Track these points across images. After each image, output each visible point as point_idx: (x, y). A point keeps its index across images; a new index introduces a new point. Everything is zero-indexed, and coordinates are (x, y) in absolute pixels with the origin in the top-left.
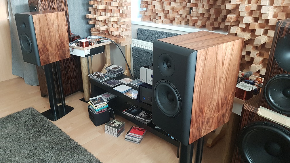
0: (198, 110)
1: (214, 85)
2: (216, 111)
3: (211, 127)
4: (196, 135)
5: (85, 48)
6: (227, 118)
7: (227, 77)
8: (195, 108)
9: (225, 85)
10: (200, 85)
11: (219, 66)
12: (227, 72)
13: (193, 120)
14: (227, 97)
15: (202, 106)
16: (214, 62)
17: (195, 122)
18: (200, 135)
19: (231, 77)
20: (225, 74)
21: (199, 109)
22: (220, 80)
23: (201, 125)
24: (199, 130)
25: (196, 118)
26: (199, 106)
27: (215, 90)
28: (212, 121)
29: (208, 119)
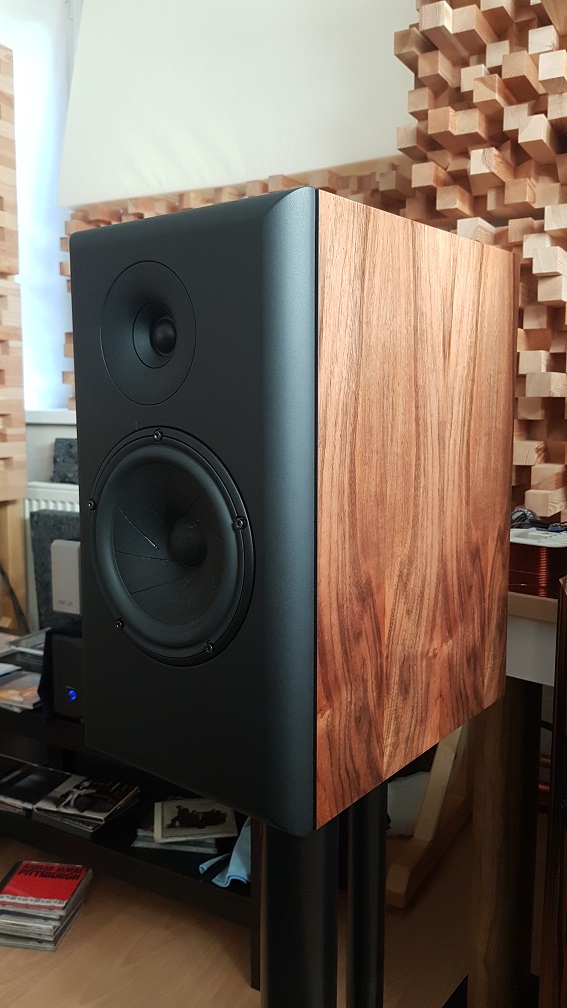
0: (349, 589)
1: (418, 458)
2: (439, 621)
3: (422, 721)
7: (469, 431)
8: (333, 575)
9: (464, 479)
11: (430, 349)
12: (468, 407)
13: (329, 658)
14: (478, 550)
15: (368, 567)
16: (407, 313)
17: (340, 673)
18: (373, 766)
20: (458, 410)
21: (357, 584)
22: (441, 439)
23: (372, 696)
24: (365, 729)
25: (343, 644)
26: (355, 562)
27: (426, 488)
28: (428, 685)
29: (407, 662)
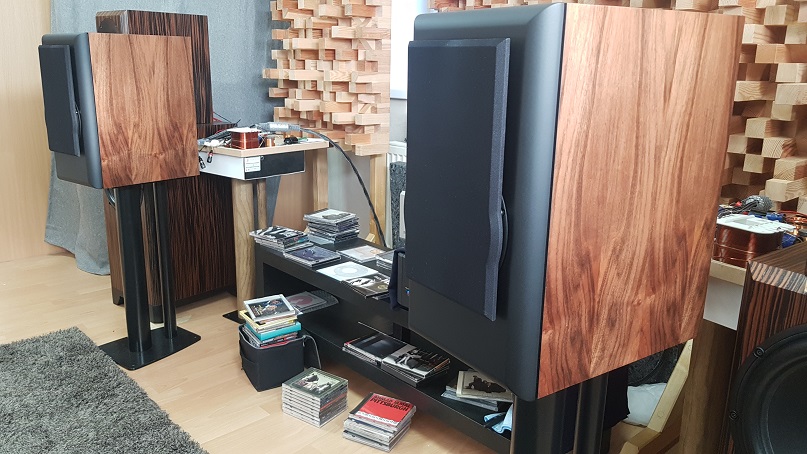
0: (571, 256)
1: (636, 172)
2: (644, 281)
3: (625, 345)
4: (565, 365)
5: (245, 152)
6: (688, 324)
7: (683, 151)
8: (560, 248)
9: (676, 185)
10: (580, 155)
11: (652, 96)
12: (684, 133)
13: (553, 299)
14: (685, 235)
15: (588, 245)
16: (633, 74)
17: (561, 309)
18: (582, 368)
19: (697, 156)
20: (674, 138)
21: (578, 255)
22: (657, 158)
23: (585, 325)
24: (578, 345)
25: (565, 291)
26: (577, 241)
27: (641, 193)
28: (631, 323)
29: (615, 307)
